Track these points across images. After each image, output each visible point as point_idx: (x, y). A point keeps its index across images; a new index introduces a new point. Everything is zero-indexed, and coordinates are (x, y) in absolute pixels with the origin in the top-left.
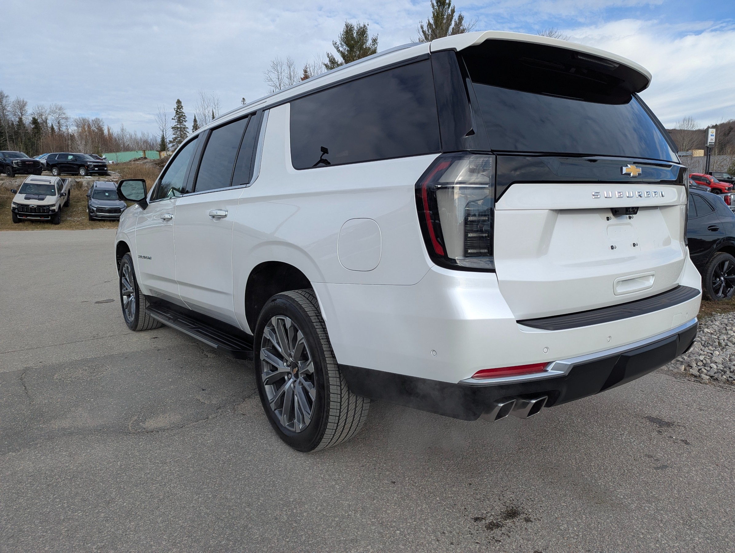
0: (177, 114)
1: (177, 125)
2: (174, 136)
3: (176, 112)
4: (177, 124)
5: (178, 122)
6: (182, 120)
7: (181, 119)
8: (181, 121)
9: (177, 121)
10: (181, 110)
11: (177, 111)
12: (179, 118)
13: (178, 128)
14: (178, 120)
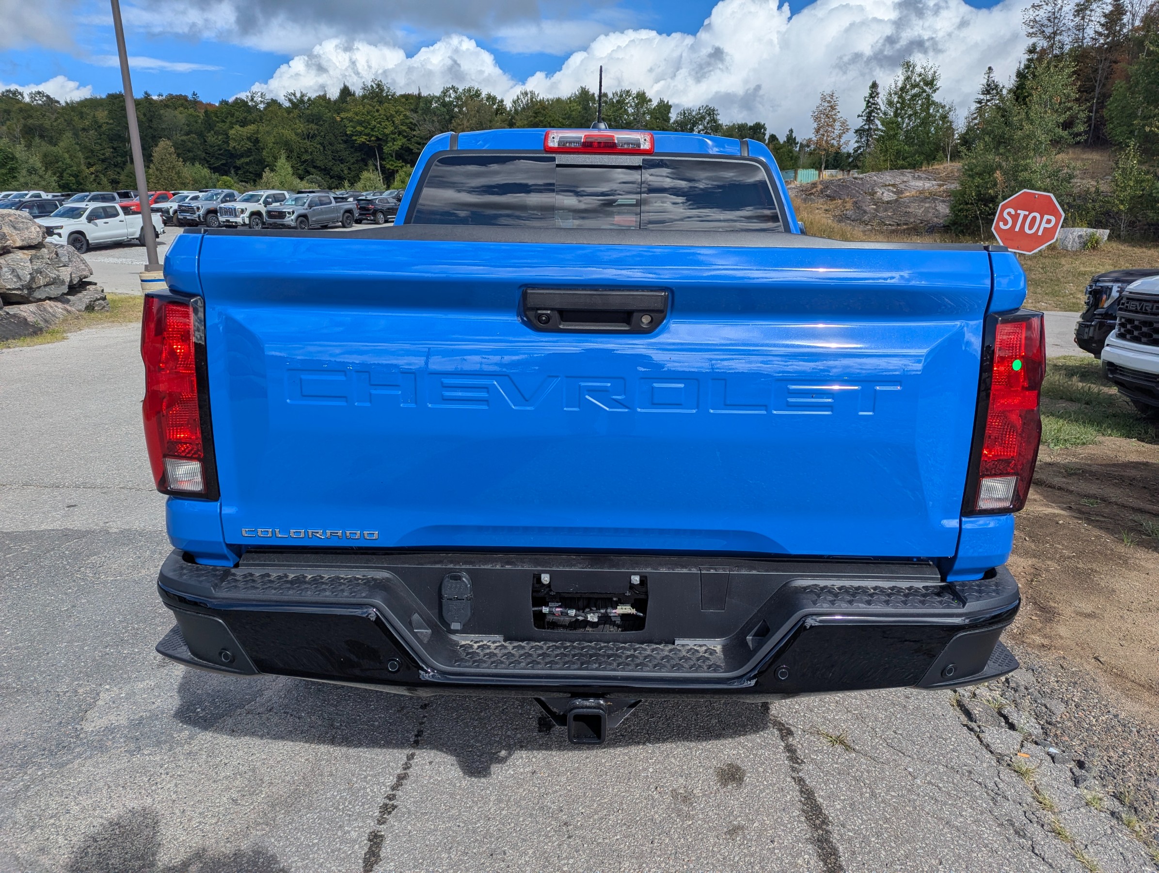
0: (868, 107)
1: (865, 125)
2: (856, 145)
3: (867, 104)
4: (864, 123)
5: (867, 120)
6: (874, 116)
7: (873, 114)
8: (872, 118)
9: (865, 118)
10: (876, 99)
11: (869, 102)
12: (870, 113)
13: (864, 130)
14: (869, 117)
